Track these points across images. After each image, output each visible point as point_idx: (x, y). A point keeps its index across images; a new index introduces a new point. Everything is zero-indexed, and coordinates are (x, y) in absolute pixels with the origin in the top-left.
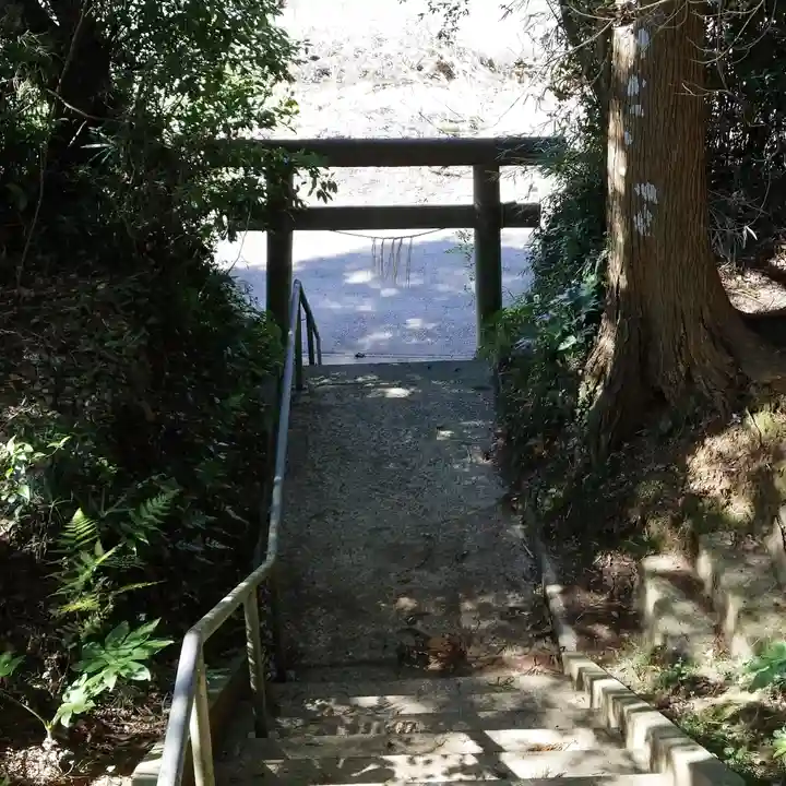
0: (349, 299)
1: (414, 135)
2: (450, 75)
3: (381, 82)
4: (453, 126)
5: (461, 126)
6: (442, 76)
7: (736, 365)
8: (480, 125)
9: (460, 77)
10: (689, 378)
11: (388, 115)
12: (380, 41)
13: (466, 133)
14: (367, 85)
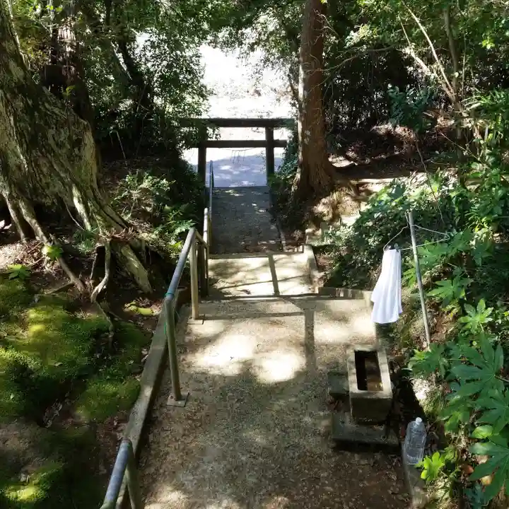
0: (222, 175)
1: (246, 117)
2: (259, 94)
3: (233, 96)
4: (261, 114)
5: (263, 114)
6: (256, 95)
7: (331, 179)
8: (270, 114)
9: (263, 95)
10: (320, 183)
11: (236, 110)
12: (232, 81)
13: (265, 117)
14: (228, 98)
